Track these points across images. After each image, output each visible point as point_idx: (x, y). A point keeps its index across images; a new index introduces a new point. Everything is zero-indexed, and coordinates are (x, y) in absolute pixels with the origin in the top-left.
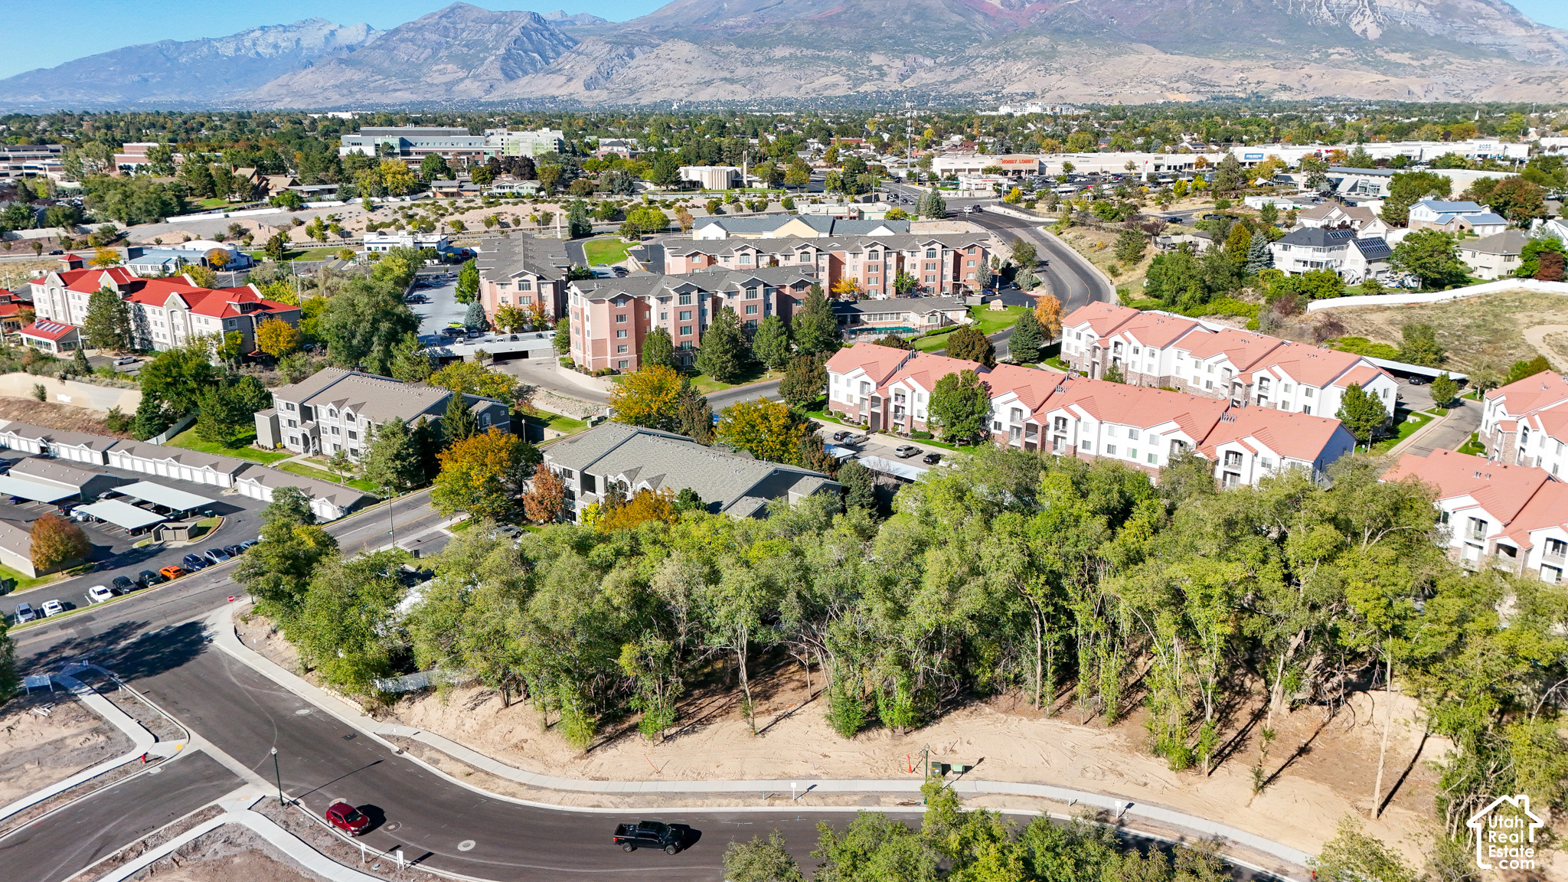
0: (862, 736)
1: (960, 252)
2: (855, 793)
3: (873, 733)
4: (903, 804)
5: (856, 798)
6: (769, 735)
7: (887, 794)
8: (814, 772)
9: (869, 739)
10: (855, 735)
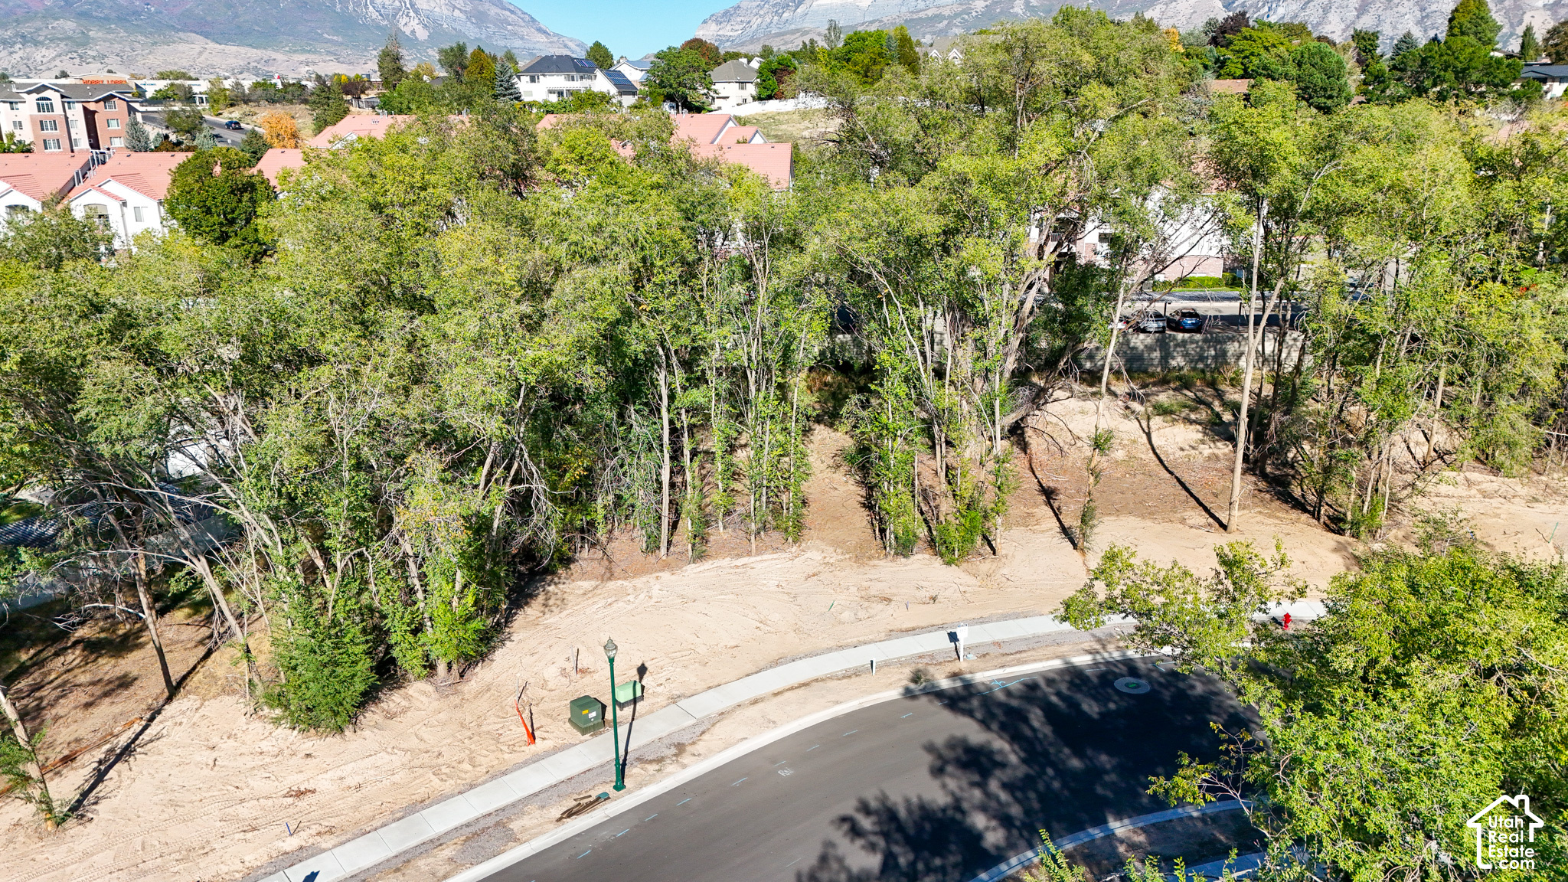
0: (372, 716)
1: (92, 107)
2: (437, 843)
3: (393, 700)
4: (570, 813)
5: (448, 852)
6: (102, 812)
7: (518, 807)
8: (291, 844)
9: (390, 716)
10: (353, 719)
